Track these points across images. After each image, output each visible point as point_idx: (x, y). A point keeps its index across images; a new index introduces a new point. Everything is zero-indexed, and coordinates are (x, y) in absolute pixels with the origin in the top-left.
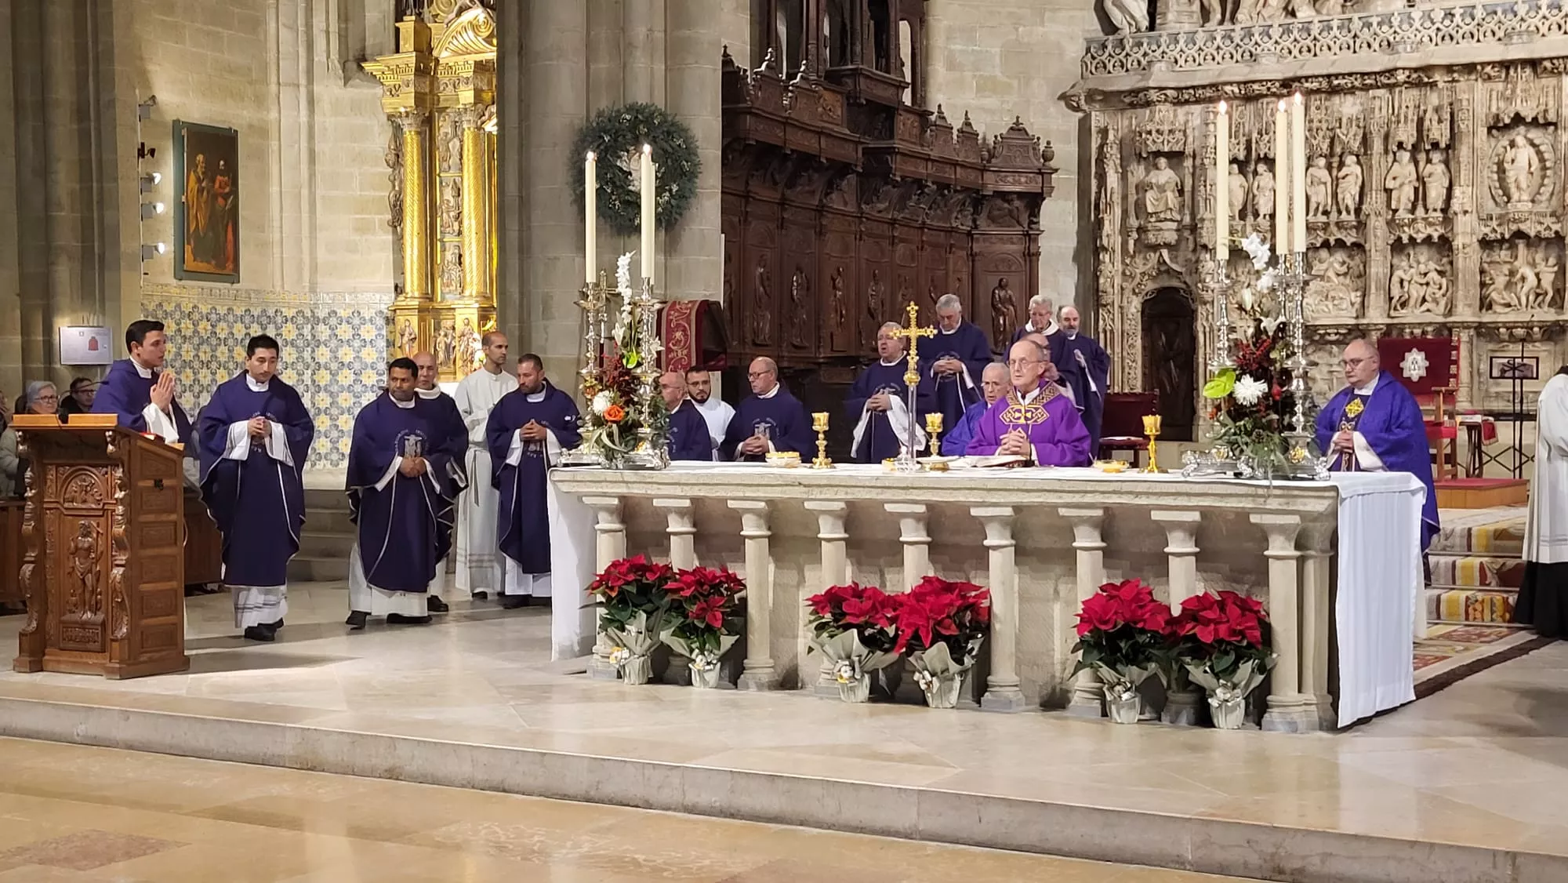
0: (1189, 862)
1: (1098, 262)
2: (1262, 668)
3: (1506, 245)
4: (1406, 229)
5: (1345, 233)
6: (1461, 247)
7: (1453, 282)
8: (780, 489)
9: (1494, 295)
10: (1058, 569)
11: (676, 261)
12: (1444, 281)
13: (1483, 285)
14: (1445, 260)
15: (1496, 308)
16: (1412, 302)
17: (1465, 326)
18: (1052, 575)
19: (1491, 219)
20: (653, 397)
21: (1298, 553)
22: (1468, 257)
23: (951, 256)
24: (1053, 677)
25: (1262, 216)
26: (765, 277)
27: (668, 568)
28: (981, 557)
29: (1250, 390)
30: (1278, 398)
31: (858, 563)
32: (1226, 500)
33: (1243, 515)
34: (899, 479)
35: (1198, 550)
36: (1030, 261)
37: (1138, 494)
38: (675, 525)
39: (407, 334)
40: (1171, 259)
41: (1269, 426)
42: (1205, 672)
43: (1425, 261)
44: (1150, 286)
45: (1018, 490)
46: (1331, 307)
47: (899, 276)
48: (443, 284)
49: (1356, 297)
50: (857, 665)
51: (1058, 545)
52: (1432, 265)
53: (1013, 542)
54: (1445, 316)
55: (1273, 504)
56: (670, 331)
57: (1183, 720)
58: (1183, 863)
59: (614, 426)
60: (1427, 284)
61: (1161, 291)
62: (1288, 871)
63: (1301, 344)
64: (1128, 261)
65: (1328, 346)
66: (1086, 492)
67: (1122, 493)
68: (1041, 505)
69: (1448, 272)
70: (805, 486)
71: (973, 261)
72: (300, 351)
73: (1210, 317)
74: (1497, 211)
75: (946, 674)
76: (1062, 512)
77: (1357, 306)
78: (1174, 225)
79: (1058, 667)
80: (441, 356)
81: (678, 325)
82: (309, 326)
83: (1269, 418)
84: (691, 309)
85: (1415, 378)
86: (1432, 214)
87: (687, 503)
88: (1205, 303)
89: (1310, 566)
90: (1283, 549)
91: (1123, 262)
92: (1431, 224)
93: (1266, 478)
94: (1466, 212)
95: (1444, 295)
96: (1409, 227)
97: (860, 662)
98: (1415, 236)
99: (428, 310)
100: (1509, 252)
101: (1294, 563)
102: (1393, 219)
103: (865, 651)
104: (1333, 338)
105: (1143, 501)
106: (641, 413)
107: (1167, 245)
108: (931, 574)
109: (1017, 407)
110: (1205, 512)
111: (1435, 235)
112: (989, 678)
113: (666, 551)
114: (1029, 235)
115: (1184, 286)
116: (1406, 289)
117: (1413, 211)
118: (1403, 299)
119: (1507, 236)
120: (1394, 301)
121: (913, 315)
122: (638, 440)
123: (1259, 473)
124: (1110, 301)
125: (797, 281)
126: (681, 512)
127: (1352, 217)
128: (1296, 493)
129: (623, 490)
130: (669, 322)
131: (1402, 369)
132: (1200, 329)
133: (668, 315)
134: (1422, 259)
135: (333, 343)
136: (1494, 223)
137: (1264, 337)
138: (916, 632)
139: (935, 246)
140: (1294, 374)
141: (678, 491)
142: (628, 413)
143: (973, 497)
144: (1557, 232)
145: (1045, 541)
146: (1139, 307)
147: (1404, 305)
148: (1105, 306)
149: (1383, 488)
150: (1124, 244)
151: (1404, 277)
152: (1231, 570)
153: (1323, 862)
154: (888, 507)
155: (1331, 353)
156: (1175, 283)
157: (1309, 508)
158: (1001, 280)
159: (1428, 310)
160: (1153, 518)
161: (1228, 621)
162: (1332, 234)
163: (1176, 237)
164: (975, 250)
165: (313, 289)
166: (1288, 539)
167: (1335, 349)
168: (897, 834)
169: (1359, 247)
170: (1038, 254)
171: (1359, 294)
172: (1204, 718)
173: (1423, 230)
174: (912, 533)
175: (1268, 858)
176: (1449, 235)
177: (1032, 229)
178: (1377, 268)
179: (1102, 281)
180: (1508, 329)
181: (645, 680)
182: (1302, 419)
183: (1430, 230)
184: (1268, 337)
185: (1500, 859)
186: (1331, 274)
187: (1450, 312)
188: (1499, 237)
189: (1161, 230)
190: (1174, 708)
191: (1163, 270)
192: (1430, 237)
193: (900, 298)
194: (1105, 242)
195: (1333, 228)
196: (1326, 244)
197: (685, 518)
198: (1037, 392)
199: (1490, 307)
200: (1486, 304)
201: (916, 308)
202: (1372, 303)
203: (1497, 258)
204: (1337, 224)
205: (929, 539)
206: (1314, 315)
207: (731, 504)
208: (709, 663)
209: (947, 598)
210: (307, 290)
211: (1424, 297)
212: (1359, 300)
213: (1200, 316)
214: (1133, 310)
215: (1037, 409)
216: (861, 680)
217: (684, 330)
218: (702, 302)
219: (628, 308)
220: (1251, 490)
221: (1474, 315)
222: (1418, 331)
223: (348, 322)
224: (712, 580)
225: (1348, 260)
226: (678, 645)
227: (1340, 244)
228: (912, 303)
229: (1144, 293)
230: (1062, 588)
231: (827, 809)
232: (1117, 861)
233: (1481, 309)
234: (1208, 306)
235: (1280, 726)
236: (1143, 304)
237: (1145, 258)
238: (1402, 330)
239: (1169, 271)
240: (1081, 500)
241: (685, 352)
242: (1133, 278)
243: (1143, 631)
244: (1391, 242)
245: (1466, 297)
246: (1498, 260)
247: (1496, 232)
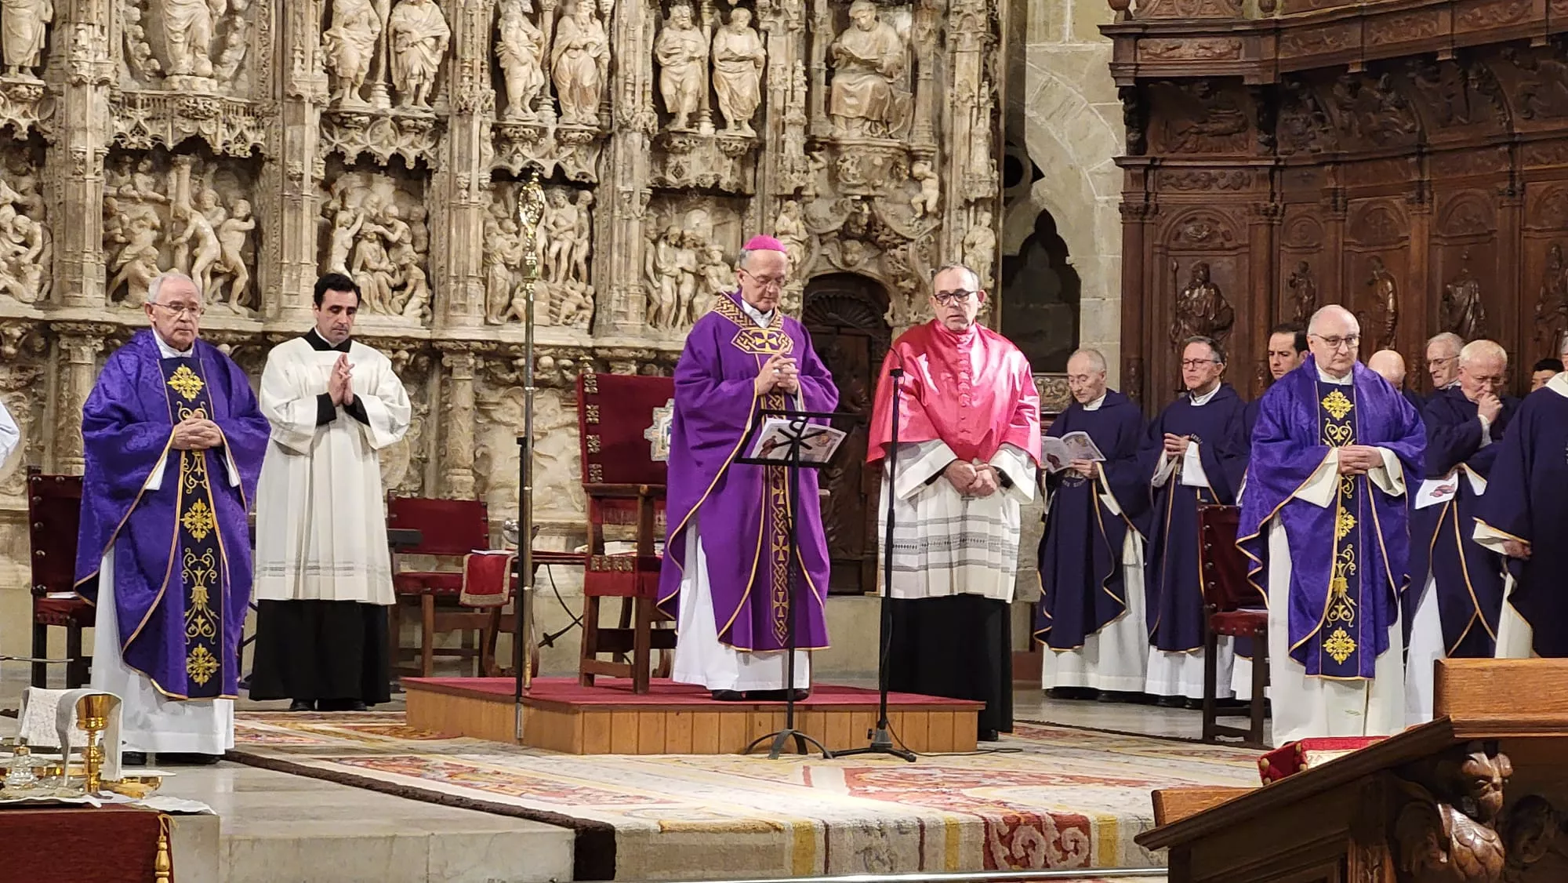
3: (146, 164)
6: (89, 156)
7: (54, 233)
17: (86, 329)
19: (134, 105)
22: (100, 182)
54: (38, 305)
74: (139, 88)
92: (18, 100)
94: (101, 84)
95: (36, 260)
100: (150, 179)
111: (22, 125)
119: (164, 145)
136: (140, 115)
144: (255, 149)
176: (48, 127)
187: (57, 300)
188: (147, 144)
199: (124, 294)
200: (119, 284)
203: (127, 189)
221: (106, 307)
245: (98, 269)
246: (134, 193)
247: (144, 133)
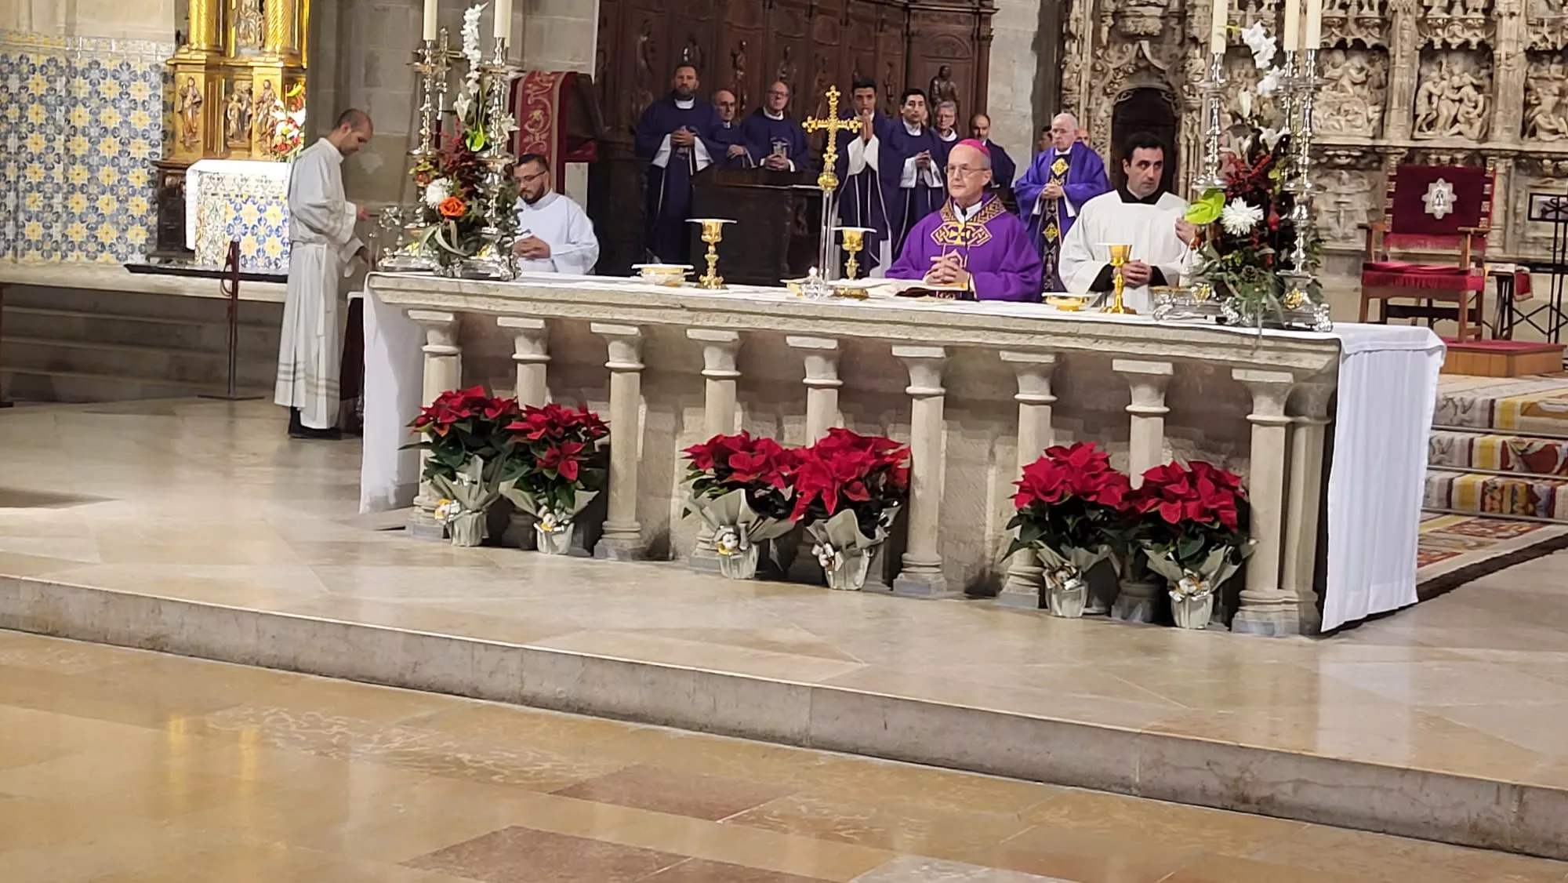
0: (1137, 787)
1: (1063, 52)
2: (1236, 557)
3: (1557, 58)
4: (1439, 31)
5: (1365, 33)
6: (1503, 56)
7: (1491, 100)
8: (657, 311)
9: (1540, 119)
10: (996, 426)
11: (537, 21)
12: (1481, 98)
13: (1527, 105)
14: (1484, 72)
15: (1541, 134)
16: (1441, 122)
17: (1502, 154)
18: (988, 433)
19: (1542, 25)
20: (502, 189)
21: (1288, 419)
22: (1512, 71)
23: (882, 34)
24: (983, 557)
25: (1266, 6)
26: (648, 49)
27: (513, 404)
28: (902, 406)
29: (1241, 217)
30: (1274, 227)
31: (751, 408)
32: (1206, 350)
33: (1225, 369)
34: (806, 306)
35: (1167, 410)
36: (980, 46)
37: (1097, 338)
38: (524, 351)
39: (190, 97)
40: (1152, 53)
41: (1262, 263)
42: (1168, 558)
43: (1460, 72)
44: (1125, 85)
45: (953, 327)
46: (1343, 123)
47: (816, 56)
48: (238, 35)
49: (1373, 112)
50: (743, 534)
51: (998, 397)
52: (1468, 78)
53: (943, 390)
54: (1480, 141)
55: (1262, 357)
56: (527, 109)
57: (1138, 616)
58: (1128, 787)
59: (452, 223)
60: (1461, 101)
61: (1139, 92)
62: (1254, 801)
63: (1306, 163)
64: (1099, 53)
65: (1337, 171)
66: (1035, 333)
67: (1079, 336)
68: (979, 347)
69: (1487, 88)
70: (689, 309)
71: (909, 42)
72: (51, 109)
73: (1196, 127)
74: (1552, 15)
75: (852, 548)
76: (1005, 356)
77: (1374, 123)
78: (1159, 11)
79: (989, 546)
80: (233, 125)
81: (537, 102)
82: (64, 79)
83: (1262, 252)
84: (554, 82)
85: (1439, 216)
86: (1471, 15)
87: (540, 324)
88: (1191, 110)
89: (1301, 435)
90: (1270, 413)
91: (1093, 53)
92: (1470, 27)
93: (1255, 326)
94: (1512, 14)
95: (1479, 116)
96: (1443, 28)
97: (747, 529)
98: (1449, 40)
99: (217, 67)
100: (1560, 67)
101: (1283, 430)
102: (1424, 19)
103: (754, 516)
104: (1344, 161)
105: (1104, 347)
106: (487, 208)
107: (1148, 36)
108: (840, 425)
109: (953, 224)
110: (1178, 364)
111: (1474, 41)
112: (905, 555)
113: (511, 383)
114: (980, 14)
115: (1166, 88)
116: (1434, 106)
117: (1449, 10)
118: (1430, 118)
119: (1560, 47)
120: (1419, 120)
121: (833, 103)
122: (481, 243)
123: (1247, 319)
124: (1074, 101)
125: (688, 55)
126: (532, 335)
127: (1376, 13)
128: (1290, 345)
129: (460, 304)
130: (526, 97)
131: (1424, 203)
132: (1183, 142)
133: (525, 88)
134: (1457, 70)
135: (94, 103)
136: (1545, 30)
137: (1263, 152)
138: (819, 495)
139: (862, 20)
140: (1296, 200)
141: (529, 308)
142: (470, 208)
143: (896, 333)
145: (983, 392)
146: (1110, 110)
147: (1431, 125)
148: (1068, 107)
149: (1394, 344)
150: (1097, 31)
151: (1434, 90)
152: (1207, 437)
153: (1295, 790)
154: (791, 341)
155: (1339, 179)
156: (1156, 84)
157: (1304, 364)
158: (942, 68)
159: (1460, 133)
160: (1115, 368)
161: (1199, 498)
162: (1350, 33)
163: (1160, 26)
164: (913, 28)
165: (70, 32)
166: (1277, 401)
167: (1345, 175)
168: (783, 740)
169: (1381, 51)
170: (990, 38)
171: (1378, 108)
172: (1163, 615)
173: (1459, 34)
174: (818, 373)
175: (1231, 783)
176: (1491, 41)
177: (983, 6)
178: (1402, 78)
179: (1066, 76)
180: (1553, 160)
181: (479, 541)
182: (1303, 255)
183: (1468, 35)
184: (1268, 152)
185: (1504, 792)
186: (1345, 82)
187: (1485, 138)
188: (1550, 47)
189: (1142, 16)
190: (1127, 600)
191: (1142, 66)
192: (1467, 43)
193: (816, 83)
194: (1073, 28)
195: (1352, 26)
196: (1341, 45)
197: (538, 344)
198: (978, 207)
199: (1533, 133)
200: (1529, 129)
201: (838, 94)
202: (1392, 121)
203: (1545, 73)
204: (1357, 20)
205: (840, 383)
206: (1323, 132)
207: (596, 328)
208: (559, 524)
209: (859, 456)
210: (62, 31)
211: (1456, 116)
212: (1377, 116)
213: (1183, 125)
214: (1103, 114)
215: (977, 228)
216: (747, 552)
217: (545, 109)
218: (569, 73)
219: (475, 75)
220: (1237, 340)
221: (1514, 141)
222: (1445, 158)
223: (114, 77)
224: (567, 422)
225: (1367, 66)
226: (522, 500)
227: (1359, 45)
228: (833, 88)
229: (1117, 93)
230: (1000, 451)
231: (699, 706)
232: (1049, 782)
233: (1523, 135)
234: (1195, 114)
235: (1254, 628)
236: (1115, 107)
237: (1121, 51)
238: (1427, 155)
239: (1150, 68)
240: (1028, 343)
241: (544, 136)
242: (1105, 75)
243: (1095, 506)
244: (1420, 46)
245: (1506, 120)
246: (1547, 76)
247: (1547, 40)
